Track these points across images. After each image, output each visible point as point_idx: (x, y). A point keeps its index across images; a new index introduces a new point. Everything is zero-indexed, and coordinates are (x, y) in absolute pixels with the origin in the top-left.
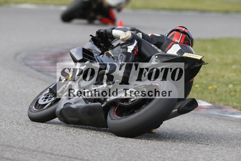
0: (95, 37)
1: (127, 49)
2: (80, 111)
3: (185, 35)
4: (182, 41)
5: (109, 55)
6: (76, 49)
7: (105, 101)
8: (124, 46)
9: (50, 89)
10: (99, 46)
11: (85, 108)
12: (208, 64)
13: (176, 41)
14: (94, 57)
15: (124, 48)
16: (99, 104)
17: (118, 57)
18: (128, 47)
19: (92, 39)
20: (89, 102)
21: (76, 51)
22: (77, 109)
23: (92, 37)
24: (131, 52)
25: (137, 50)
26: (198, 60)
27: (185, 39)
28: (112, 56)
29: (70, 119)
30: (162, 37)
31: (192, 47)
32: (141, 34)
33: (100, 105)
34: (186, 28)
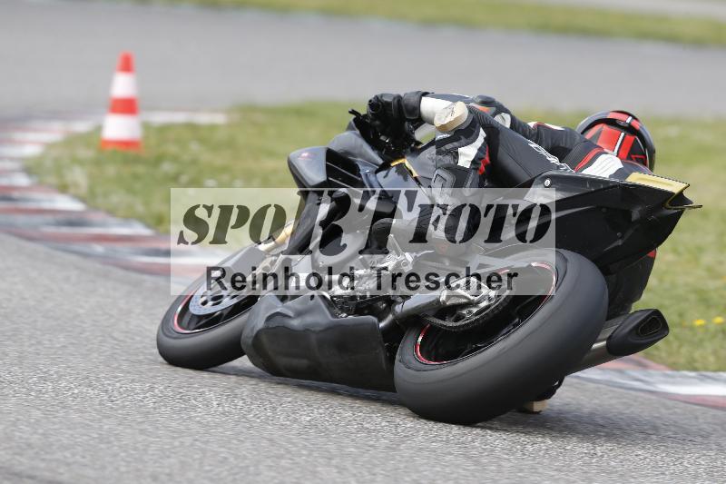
0: (365, 116)
1: (456, 155)
2: (313, 338)
4: (624, 155)
5: (404, 172)
6: (306, 151)
7: (390, 312)
8: (449, 146)
10: (375, 144)
11: (330, 328)
12: (701, 206)
14: (360, 176)
15: (448, 152)
16: (373, 317)
17: (431, 179)
18: (460, 150)
19: (354, 120)
20: (342, 313)
21: (308, 157)
22: (305, 333)
23: (354, 116)
24: (468, 166)
25: (487, 158)
26: (671, 194)
27: (632, 147)
28: (415, 174)
29: (283, 361)
30: (568, 133)
32: (507, 117)
33: (374, 324)
34: (634, 118)
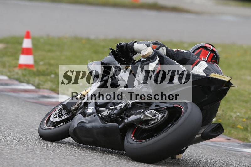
2: (95, 131)
3: (213, 54)
4: (209, 60)
7: (123, 122)
8: (145, 63)
9: (63, 105)
11: (101, 128)
12: (236, 86)
13: (203, 59)
16: (116, 124)
18: (149, 64)
19: (112, 52)
20: (106, 122)
23: (111, 50)
26: (226, 81)
27: (212, 58)
30: (188, 53)
31: (218, 65)
32: (164, 48)
33: (117, 126)
